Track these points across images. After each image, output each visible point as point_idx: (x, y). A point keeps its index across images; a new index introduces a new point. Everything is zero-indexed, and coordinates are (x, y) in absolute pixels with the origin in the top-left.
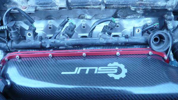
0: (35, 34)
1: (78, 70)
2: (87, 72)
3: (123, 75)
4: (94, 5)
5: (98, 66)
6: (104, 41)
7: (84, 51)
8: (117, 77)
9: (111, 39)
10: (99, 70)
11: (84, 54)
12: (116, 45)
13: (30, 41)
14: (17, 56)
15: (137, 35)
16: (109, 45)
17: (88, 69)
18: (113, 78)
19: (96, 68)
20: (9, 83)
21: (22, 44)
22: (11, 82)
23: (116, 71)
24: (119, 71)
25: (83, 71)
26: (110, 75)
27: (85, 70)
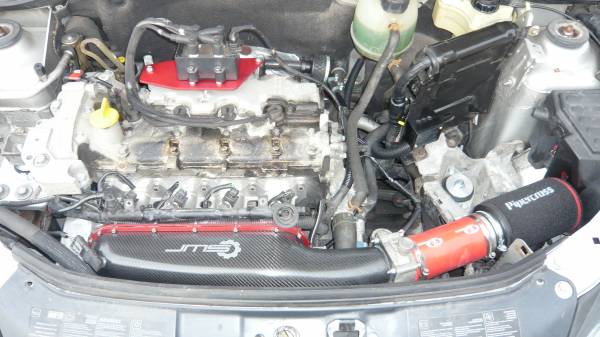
0: (136, 201)
1: (184, 248)
2: (194, 250)
3: (234, 255)
4: (213, 164)
5: (209, 244)
6: (220, 214)
7: (194, 227)
8: (227, 257)
9: (230, 212)
10: (208, 248)
11: (194, 230)
12: (235, 218)
13: (129, 211)
14: (114, 231)
15: (262, 207)
16: (226, 218)
17: (196, 246)
18: (222, 257)
19: (206, 246)
20: (105, 262)
21: (119, 214)
22: (107, 261)
23: (228, 250)
24: (232, 249)
25: (191, 249)
26: (220, 255)
27: (192, 248)
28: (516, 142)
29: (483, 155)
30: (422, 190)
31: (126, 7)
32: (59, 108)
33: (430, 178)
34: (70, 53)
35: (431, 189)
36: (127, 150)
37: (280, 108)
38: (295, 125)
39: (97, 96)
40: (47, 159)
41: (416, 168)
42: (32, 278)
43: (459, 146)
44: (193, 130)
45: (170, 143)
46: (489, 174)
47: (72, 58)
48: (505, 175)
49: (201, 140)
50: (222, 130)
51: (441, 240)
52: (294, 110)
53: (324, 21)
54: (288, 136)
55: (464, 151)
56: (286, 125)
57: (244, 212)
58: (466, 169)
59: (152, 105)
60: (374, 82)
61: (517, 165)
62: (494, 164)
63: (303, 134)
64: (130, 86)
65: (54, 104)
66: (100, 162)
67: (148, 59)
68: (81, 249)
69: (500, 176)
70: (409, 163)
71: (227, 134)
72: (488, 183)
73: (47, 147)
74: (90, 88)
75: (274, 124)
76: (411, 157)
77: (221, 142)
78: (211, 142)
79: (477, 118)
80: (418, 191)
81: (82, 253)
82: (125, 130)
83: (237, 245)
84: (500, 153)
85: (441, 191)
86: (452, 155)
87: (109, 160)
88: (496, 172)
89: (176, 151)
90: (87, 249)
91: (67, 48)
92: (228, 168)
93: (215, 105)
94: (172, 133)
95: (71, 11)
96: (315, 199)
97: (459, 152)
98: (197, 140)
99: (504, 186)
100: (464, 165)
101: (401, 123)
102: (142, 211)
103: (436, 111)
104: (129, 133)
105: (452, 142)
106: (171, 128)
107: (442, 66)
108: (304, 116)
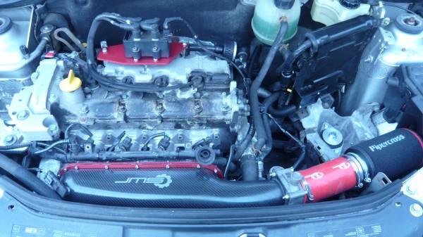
0: (93, 146)
1: (129, 180)
2: (137, 182)
3: (167, 185)
4: (151, 119)
5: (148, 177)
6: (156, 155)
7: (137, 164)
8: (161, 186)
9: (164, 153)
10: (147, 180)
11: (137, 167)
12: (168, 158)
13: (88, 153)
14: (76, 168)
16: (161, 158)
17: (138, 179)
18: (157, 187)
19: (145, 179)
20: (69, 190)
21: (81, 156)
22: (71, 190)
23: (162, 181)
24: (165, 181)
26: (156, 185)
27: (135, 180)
28: (374, 104)
29: (349, 114)
30: (305, 139)
31: (88, 6)
32: (37, 77)
33: (311, 131)
34: (46, 38)
35: (312, 138)
36: (87, 108)
37: (200, 78)
38: (212, 91)
39: (65, 69)
40: (27, 114)
41: (301, 123)
42: (13, 202)
43: (332, 108)
44: (136, 94)
45: (119, 103)
46: (355, 127)
47: (48, 42)
48: (366, 128)
49: (142, 101)
50: (158, 94)
51: (322, 174)
52: (211, 79)
53: (232, 18)
54: (207, 98)
55: (335, 111)
56: (205, 90)
57: (174, 153)
58: (337, 125)
59: (106, 77)
60: (269, 60)
61: (375, 121)
62: (357, 120)
63: (218, 97)
64: (90, 62)
65: (34, 75)
66: (67, 117)
67: (104, 44)
68: (51, 180)
69: (362, 129)
70: (295, 120)
71: (161, 97)
72: (353, 135)
73: (28, 105)
74: (61, 63)
75: (196, 89)
76: (296, 116)
77: (157, 103)
78: (149, 102)
79: (344, 88)
80: (302, 140)
81: (52, 184)
82: (86, 94)
83: (169, 178)
84: (362, 112)
85: (319, 140)
86: (326, 114)
87: (74, 116)
88: (360, 126)
89: (124, 108)
90: (56, 181)
91: (44, 35)
92: (162, 121)
93: (153, 76)
94: (121, 96)
95: (48, 9)
96: (227, 145)
97: (332, 112)
98: (139, 101)
99: (366, 136)
100: (335, 122)
101: (289, 90)
102: (98, 153)
103: (315, 81)
104: (89, 96)
105: (327, 104)
106: (120, 93)
107: (320, 46)
108: (218, 83)
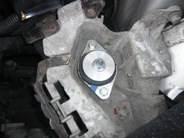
28: (172, 9)
29: (127, 27)
43: (99, 17)
46: (135, 51)
48: (153, 53)
55: (105, 23)
61: (168, 39)
62: (140, 38)
69: (147, 54)
72: (132, 62)
80: (40, 79)
84: (149, 25)
86: (91, 27)
88: (143, 49)
97: (99, 23)
99: (153, 68)
100: (105, 40)
105: (91, 11)
